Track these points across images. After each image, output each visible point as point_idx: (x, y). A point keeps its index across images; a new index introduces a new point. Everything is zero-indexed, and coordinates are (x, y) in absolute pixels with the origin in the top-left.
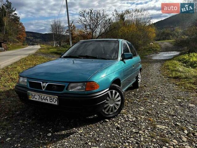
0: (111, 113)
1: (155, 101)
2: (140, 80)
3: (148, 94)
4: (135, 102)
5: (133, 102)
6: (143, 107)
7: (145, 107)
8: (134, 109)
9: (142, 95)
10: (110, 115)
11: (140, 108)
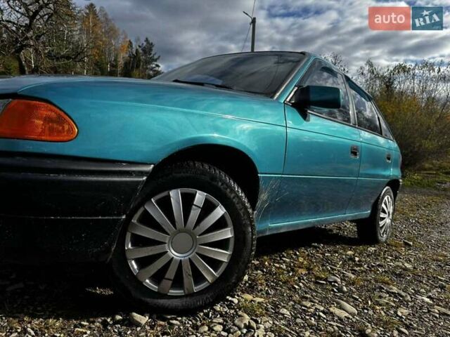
0: (173, 292)
1: (422, 294)
2: (388, 221)
3: (406, 269)
4: (332, 278)
5: (326, 280)
6: (356, 306)
7: (364, 308)
8: (309, 304)
9: (379, 265)
10: (165, 296)
11: (338, 303)
